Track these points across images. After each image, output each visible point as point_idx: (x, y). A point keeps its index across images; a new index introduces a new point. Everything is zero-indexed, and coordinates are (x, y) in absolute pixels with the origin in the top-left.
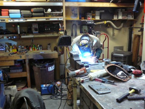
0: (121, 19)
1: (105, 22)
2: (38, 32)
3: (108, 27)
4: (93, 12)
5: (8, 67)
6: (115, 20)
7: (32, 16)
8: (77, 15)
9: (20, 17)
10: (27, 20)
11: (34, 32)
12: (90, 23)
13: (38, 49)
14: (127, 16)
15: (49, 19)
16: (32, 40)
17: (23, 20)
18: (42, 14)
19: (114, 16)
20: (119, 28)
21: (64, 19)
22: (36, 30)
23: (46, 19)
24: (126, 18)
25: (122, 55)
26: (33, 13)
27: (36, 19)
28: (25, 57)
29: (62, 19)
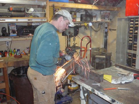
0: (101, 21)
1: (86, 24)
2: (16, 34)
4: (74, 13)
6: (94, 22)
10: (5, 20)
11: (11, 34)
14: (104, 19)
15: (32, 20)
16: (7, 44)
18: (23, 14)
19: (93, 18)
22: (14, 32)
23: (29, 20)
24: (104, 21)
25: (104, 57)
26: (12, 12)
27: (17, 20)
28: (4, 65)
29: (46, 20)
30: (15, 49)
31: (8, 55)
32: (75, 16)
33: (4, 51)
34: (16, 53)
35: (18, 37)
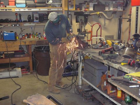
0: (112, 10)
1: (98, 13)
2: (38, 21)
3: (100, 18)
4: (87, 3)
5: (13, 52)
6: (106, 11)
7: (36, 7)
8: (73, 6)
9: (25, 7)
10: (31, 10)
11: (35, 20)
12: (87, 13)
13: (37, 36)
14: (117, 8)
15: (50, 9)
16: (31, 28)
17: (28, 10)
18: (45, 4)
19: (106, 7)
20: (110, 18)
21: (63, 10)
22: (37, 19)
23: (48, 9)
24: (116, 10)
26: (37, 4)
27: (40, 9)
28: (29, 43)
29: (62, 10)
30: (37, 33)
31: (31, 37)
32: (88, 6)
33: (29, 34)
34: (38, 36)
35: (40, 22)
